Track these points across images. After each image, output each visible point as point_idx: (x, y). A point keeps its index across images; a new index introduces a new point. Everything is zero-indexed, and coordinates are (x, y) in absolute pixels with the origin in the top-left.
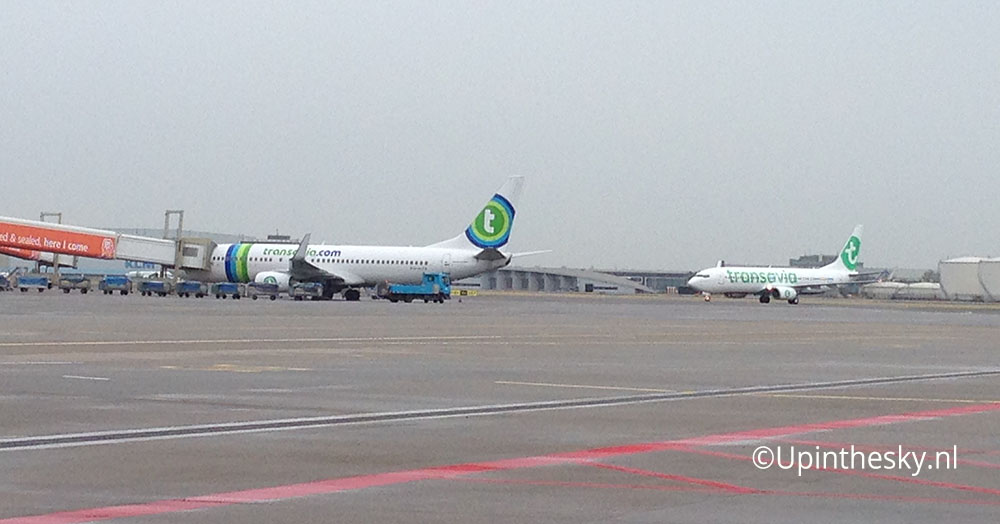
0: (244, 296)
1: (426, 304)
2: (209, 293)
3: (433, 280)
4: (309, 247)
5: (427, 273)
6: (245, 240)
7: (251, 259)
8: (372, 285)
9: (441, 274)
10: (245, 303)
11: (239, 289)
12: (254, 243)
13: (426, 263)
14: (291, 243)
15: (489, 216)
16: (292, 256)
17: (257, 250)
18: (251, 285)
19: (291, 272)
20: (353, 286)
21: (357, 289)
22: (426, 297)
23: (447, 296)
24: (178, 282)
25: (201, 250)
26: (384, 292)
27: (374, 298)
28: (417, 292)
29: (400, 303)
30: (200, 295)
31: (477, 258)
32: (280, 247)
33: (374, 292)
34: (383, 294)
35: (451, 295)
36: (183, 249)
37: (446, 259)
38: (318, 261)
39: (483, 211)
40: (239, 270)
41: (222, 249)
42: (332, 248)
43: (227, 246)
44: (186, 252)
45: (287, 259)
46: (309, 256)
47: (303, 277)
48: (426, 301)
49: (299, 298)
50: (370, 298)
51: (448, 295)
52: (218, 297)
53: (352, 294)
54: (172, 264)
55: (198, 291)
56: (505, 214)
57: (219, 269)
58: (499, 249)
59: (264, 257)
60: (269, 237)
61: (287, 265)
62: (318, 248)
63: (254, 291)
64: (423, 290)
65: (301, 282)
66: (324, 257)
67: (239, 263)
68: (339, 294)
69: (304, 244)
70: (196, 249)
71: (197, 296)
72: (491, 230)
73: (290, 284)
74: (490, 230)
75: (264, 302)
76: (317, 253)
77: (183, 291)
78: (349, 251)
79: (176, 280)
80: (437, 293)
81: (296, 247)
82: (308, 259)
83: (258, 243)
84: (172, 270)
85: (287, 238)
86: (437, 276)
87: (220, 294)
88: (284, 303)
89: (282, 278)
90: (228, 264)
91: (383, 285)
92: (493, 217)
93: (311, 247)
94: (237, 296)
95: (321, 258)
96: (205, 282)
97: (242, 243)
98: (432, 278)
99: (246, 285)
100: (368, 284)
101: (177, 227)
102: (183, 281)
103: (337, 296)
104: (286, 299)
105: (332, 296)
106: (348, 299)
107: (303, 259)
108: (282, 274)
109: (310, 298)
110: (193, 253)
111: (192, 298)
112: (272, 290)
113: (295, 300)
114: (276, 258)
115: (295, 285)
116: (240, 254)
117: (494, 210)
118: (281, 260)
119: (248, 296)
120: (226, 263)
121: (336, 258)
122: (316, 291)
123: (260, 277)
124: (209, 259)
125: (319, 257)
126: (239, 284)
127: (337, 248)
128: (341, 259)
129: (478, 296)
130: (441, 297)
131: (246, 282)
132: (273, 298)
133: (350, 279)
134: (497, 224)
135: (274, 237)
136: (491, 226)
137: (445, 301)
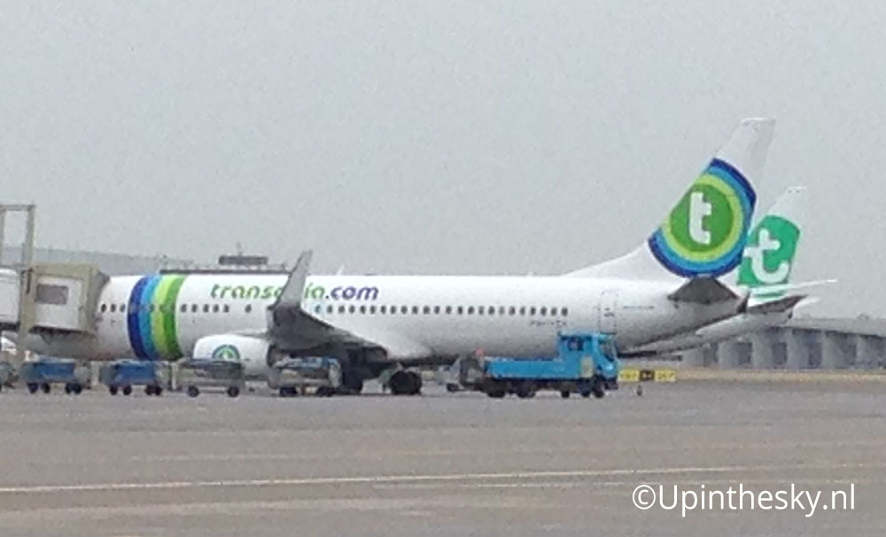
0: (170, 389)
1: (566, 401)
2: (95, 383)
3: (580, 348)
4: (309, 280)
5: (564, 333)
6: (169, 268)
7: (184, 308)
8: (448, 361)
9: (596, 335)
10: (171, 405)
11: (160, 373)
12: (188, 272)
13: (565, 312)
14: (269, 272)
15: (700, 208)
16: (272, 300)
17: (195, 289)
18: (184, 365)
19: (271, 334)
20: (407, 363)
21: (413, 369)
22: (566, 387)
23: (611, 383)
24: (27, 359)
25: (76, 291)
26: (473, 375)
27: (451, 388)
28: (546, 376)
29: (511, 401)
30: (75, 388)
31: (675, 298)
32: (248, 281)
33: (452, 376)
34: (470, 380)
35: (619, 379)
36: (36, 290)
37: (608, 302)
38: (330, 309)
39: (687, 197)
40: (157, 333)
41: (120, 288)
42: (359, 282)
43: (132, 281)
44: (44, 294)
45: (261, 307)
46: (310, 299)
47: (297, 347)
48: (565, 395)
49: (289, 391)
50: (444, 389)
51: (614, 380)
52: (113, 391)
53: (405, 381)
54: (14, 320)
55: (69, 379)
56: (734, 202)
57: (115, 329)
58: (722, 279)
59: (212, 303)
60: (222, 260)
61: (262, 319)
62: (328, 282)
63: (190, 377)
64: (558, 369)
65: (293, 356)
66: (342, 301)
67: (157, 319)
68: (374, 382)
69: (296, 272)
70: (64, 288)
71: (68, 390)
72: (705, 238)
73: (270, 362)
74: (701, 236)
75: (214, 402)
76: (328, 293)
77: (38, 380)
78: (397, 288)
79: (21, 355)
80: (588, 375)
81: (281, 280)
82: (308, 306)
83: (198, 272)
84: (15, 335)
85: (260, 261)
86: (589, 338)
87: (118, 382)
88: (258, 403)
89: (252, 348)
90: (133, 321)
91: (471, 361)
92: (707, 209)
93: (313, 281)
94: (154, 390)
95: (336, 304)
96: (87, 358)
97: (164, 272)
98: (578, 343)
99: (174, 364)
100: (436, 360)
101: (22, 239)
102: (36, 358)
103: (370, 385)
104: (262, 393)
105: (360, 388)
106: (396, 392)
107: (298, 306)
108: (250, 340)
109: (314, 390)
110: (57, 296)
111: (58, 395)
112: (230, 374)
113: (282, 395)
114: (238, 305)
115: (279, 363)
116: (159, 295)
117: (709, 193)
118: (248, 309)
119: (179, 389)
120: (130, 317)
121: (368, 304)
122: (326, 376)
123: (205, 347)
124: (91, 310)
125: (331, 301)
126: (158, 363)
127: (370, 282)
128: (378, 304)
129: (678, 381)
130: (597, 385)
131: (175, 359)
132: (233, 392)
133: (399, 348)
134: (718, 224)
135: (233, 260)
136: (704, 228)
137: (607, 393)
